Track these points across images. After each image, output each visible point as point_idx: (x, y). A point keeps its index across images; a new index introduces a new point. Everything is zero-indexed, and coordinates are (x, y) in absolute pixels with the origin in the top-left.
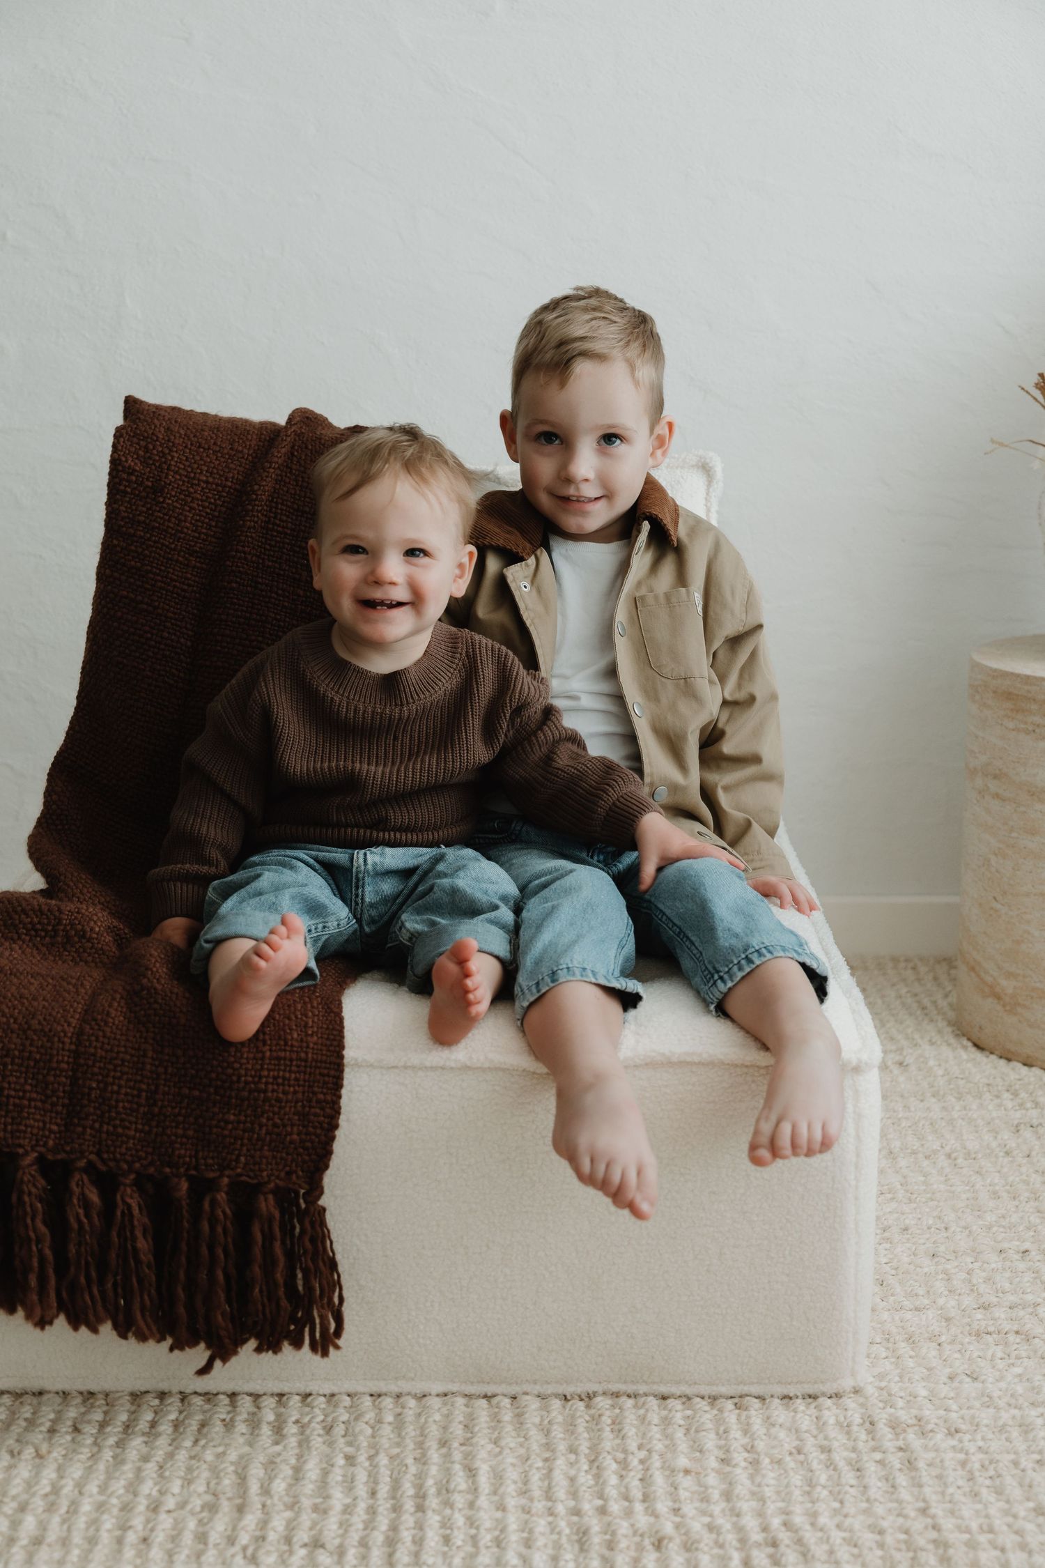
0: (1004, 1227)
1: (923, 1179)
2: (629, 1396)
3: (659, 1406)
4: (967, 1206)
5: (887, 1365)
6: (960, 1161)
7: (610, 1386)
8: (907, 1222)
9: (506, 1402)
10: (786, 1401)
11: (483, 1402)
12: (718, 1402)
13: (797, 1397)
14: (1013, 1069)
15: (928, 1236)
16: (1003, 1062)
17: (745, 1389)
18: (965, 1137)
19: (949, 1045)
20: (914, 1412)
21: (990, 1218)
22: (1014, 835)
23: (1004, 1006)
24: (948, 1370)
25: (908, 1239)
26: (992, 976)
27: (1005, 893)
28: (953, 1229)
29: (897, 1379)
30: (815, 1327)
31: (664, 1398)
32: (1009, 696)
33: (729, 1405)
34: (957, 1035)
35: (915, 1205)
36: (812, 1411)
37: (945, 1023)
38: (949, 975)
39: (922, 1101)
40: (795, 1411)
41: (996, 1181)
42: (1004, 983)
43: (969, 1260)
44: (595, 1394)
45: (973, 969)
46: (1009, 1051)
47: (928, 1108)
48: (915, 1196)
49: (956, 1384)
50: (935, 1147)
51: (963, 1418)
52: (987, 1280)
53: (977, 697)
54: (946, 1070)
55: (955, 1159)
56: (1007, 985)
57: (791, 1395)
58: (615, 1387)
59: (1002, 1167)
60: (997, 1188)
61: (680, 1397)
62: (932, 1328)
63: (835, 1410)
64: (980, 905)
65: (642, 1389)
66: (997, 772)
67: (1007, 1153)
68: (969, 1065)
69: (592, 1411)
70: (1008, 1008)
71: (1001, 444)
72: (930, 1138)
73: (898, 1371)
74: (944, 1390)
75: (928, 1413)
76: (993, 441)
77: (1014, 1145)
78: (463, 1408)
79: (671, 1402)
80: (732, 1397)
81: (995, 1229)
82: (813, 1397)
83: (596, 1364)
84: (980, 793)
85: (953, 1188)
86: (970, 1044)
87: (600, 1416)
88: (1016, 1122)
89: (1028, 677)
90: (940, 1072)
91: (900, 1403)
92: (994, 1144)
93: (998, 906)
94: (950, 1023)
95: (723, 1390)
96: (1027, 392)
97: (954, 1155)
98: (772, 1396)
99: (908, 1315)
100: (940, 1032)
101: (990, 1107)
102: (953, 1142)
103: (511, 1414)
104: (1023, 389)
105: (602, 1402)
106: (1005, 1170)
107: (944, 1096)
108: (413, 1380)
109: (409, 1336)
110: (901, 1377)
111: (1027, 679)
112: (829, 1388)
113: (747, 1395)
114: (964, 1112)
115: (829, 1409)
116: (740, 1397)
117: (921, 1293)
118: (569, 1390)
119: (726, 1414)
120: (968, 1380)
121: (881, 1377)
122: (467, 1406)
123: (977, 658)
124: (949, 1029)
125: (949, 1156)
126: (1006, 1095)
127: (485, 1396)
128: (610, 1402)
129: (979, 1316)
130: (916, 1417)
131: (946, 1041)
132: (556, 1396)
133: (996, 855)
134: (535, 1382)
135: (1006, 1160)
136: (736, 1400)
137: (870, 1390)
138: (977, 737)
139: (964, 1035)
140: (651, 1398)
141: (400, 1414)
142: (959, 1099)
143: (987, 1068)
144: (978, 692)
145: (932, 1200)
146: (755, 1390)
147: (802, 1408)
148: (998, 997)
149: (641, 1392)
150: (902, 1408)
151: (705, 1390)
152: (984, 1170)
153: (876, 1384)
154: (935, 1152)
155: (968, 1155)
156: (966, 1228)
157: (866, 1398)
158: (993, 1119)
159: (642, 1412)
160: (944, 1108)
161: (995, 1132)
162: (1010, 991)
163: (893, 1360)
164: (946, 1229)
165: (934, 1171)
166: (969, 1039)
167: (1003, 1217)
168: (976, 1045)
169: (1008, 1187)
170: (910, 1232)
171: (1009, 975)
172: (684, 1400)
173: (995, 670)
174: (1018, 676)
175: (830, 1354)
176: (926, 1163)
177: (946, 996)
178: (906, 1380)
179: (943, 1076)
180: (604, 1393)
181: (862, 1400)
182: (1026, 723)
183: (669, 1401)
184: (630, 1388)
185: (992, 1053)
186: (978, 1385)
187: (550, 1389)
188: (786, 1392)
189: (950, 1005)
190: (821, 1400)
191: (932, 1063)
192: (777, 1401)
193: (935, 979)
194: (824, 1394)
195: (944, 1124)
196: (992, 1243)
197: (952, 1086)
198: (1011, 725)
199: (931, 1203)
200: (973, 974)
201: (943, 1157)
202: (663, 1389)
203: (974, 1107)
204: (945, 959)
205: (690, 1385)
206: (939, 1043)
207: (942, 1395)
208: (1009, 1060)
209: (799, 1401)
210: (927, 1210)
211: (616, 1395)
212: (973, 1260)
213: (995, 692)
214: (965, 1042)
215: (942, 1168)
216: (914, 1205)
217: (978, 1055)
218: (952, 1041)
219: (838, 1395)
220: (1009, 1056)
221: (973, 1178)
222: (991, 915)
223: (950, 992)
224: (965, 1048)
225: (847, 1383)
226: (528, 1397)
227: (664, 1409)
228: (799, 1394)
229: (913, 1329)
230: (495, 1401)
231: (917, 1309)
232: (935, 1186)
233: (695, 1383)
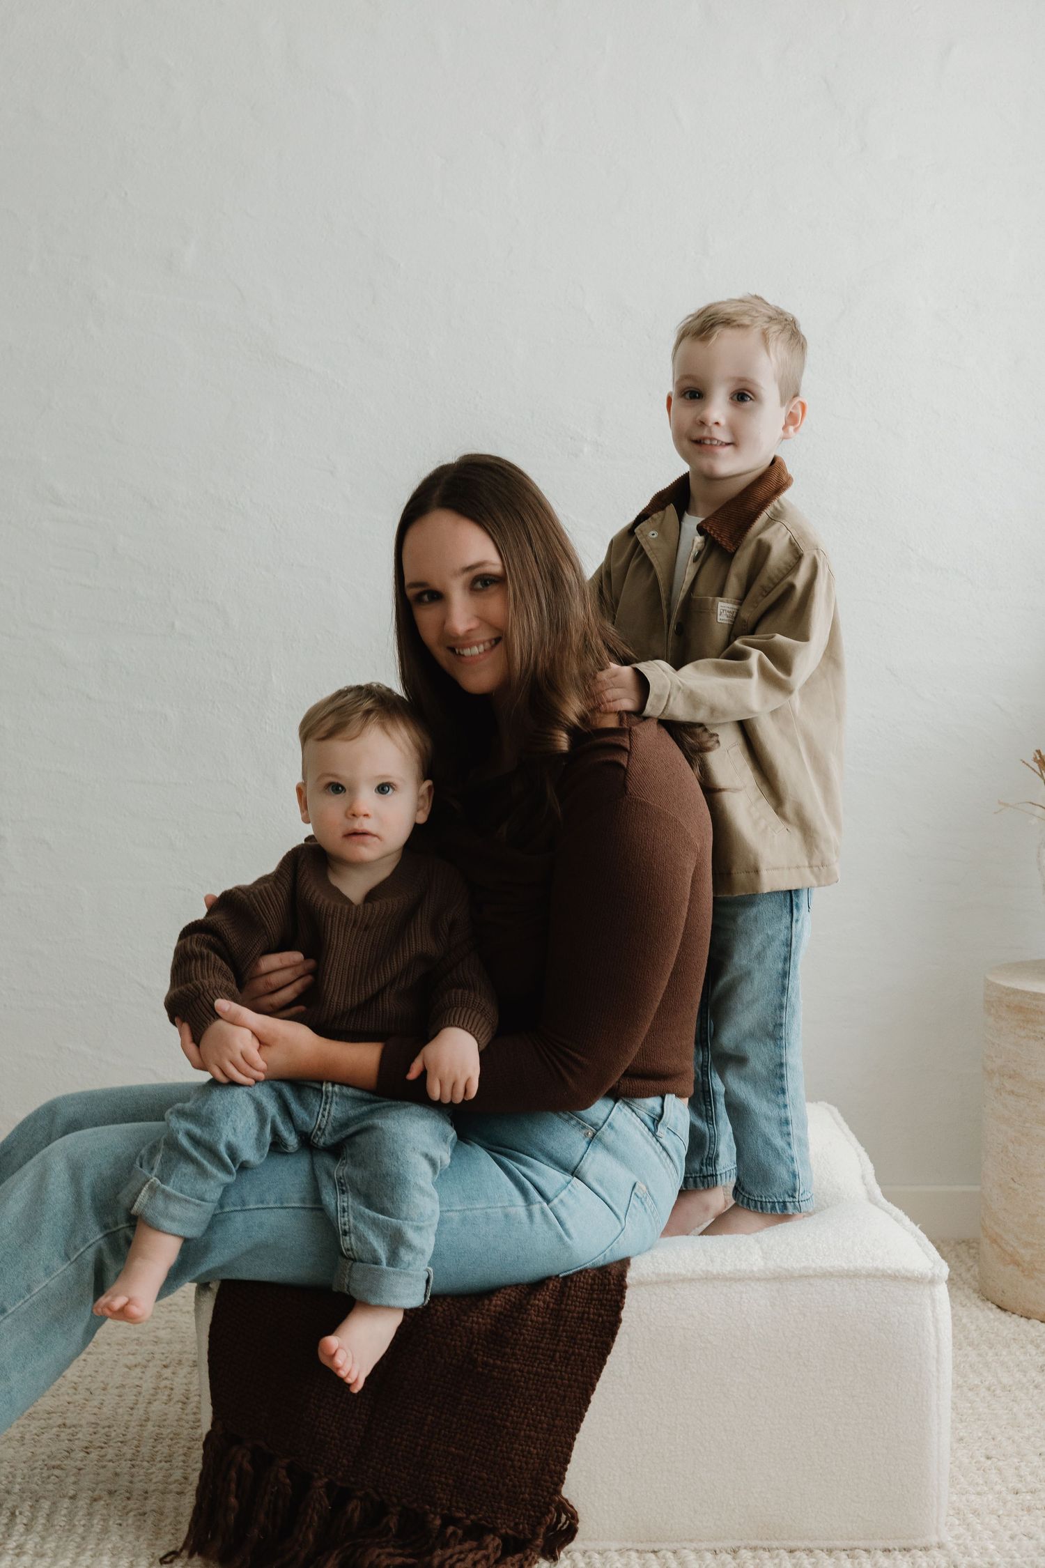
0: (1040, 1438)
1: (970, 1405)
2: (764, 1549)
3: (789, 1557)
4: (1008, 1424)
5: (961, 1530)
6: (998, 1392)
7: (750, 1542)
8: (961, 1434)
9: (670, 1555)
10: (888, 1553)
11: (652, 1556)
12: (834, 1553)
13: (895, 1549)
14: (1033, 1326)
15: (979, 1444)
16: (1023, 1320)
17: (855, 1544)
18: (1000, 1375)
19: (978, 1307)
20: (987, 1559)
21: (1027, 1432)
22: (1028, 1125)
23: (1023, 1271)
24: (1009, 1533)
25: (964, 1447)
26: (1012, 1246)
27: (1021, 1174)
28: (999, 1439)
29: (970, 1538)
30: (908, 1491)
31: (791, 1552)
32: (1020, 1009)
33: (843, 1555)
34: (983, 1300)
35: (966, 1424)
36: (907, 1558)
37: (971, 1291)
38: (969, 1253)
39: (960, 1349)
40: (895, 1559)
41: (1030, 1406)
42: (1022, 1251)
43: (1016, 1460)
44: (739, 1547)
45: (995, 1241)
46: (1028, 1311)
47: (966, 1355)
48: (965, 1417)
49: (1016, 1541)
50: (976, 1382)
51: (1025, 1563)
52: (1032, 1473)
53: (993, 1011)
54: (977, 1326)
55: (994, 1391)
56: (1026, 1254)
57: (891, 1548)
58: (753, 1543)
59: (1033, 1397)
60: (1031, 1411)
61: (804, 1550)
62: (992, 1506)
63: (925, 1558)
64: (1000, 1186)
65: (775, 1544)
66: (1012, 1072)
67: (1036, 1387)
68: (996, 1323)
69: (738, 1561)
70: (1026, 1274)
71: (1006, 805)
72: (971, 1376)
73: (970, 1533)
74: (1009, 1545)
75: (998, 1559)
76: (1000, 803)
77: (1041, 1380)
78: (637, 1560)
79: (798, 1554)
80: (844, 1550)
81: (1033, 1439)
82: (907, 1550)
83: (740, 1524)
84: (997, 1090)
85: (995, 1412)
86: (994, 1307)
87: (744, 1563)
88: (1040, 1364)
89: (1036, 994)
90: (973, 1327)
91: (976, 1554)
92: (1024, 1380)
93: (1016, 1186)
94: (975, 1291)
95: (838, 1543)
96: (1027, 765)
97: (993, 1388)
98: (875, 1549)
99: (973, 1497)
100: (968, 1297)
101: (1018, 1353)
102: (990, 1378)
103: (676, 1563)
104: (1024, 762)
105: (745, 1554)
106: (1036, 1398)
107: (978, 1345)
108: (596, 1539)
109: (596, 1504)
110: (973, 1537)
111: (1036, 996)
112: (920, 1542)
113: (856, 1548)
114: (996, 1357)
115: (920, 1557)
116: (851, 1550)
117: (981, 1482)
118: (718, 1545)
119: (843, 1562)
120: (1025, 1538)
121: (957, 1537)
122: (639, 1558)
123: (991, 978)
124: (976, 1295)
125: (989, 1389)
126: (1029, 1346)
127: (654, 1552)
128: (750, 1554)
129: (1029, 1498)
130: (989, 1563)
131: (975, 1304)
132: (708, 1550)
133: (1013, 1143)
134: (691, 1541)
135: (1036, 1391)
136: (848, 1552)
137: (951, 1545)
138: (993, 1044)
139: (988, 1300)
140: (782, 1551)
141: (589, 1563)
142: (991, 1348)
143: (1009, 1325)
144: (993, 1006)
145: (979, 1420)
146: (862, 1544)
147: (900, 1557)
148: (1017, 1264)
149: (774, 1547)
150: (977, 1557)
151: (825, 1544)
152: (1019, 1399)
153: (955, 1541)
154: (977, 1386)
155: (1004, 1388)
156: (1009, 1439)
157: (948, 1551)
158: (1021, 1362)
159: (776, 1561)
160: (979, 1355)
161: (1025, 1372)
162: (1027, 1258)
163: (964, 1526)
164: (993, 1439)
165: (977, 1399)
166: (993, 1303)
167: (1039, 1431)
168: (999, 1307)
169: (1039, 1411)
170: (965, 1440)
171: (1027, 1245)
172: (807, 1552)
173: (1008, 988)
174: (1027, 993)
175: (920, 1514)
176: (970, 1394)
177: (969, 1270)
178: (978, 1538)
179: (975, 1330)
180: (745, 1548)
181: (945, 1552)
182: (1035, 1031)
183: (796, 1553)
184: (765, 1544)
185: (1014, 1313)
186: (1034, 1542)
187: (704, 1545)
188: (886, 1546)
189: (974, 1277)
190: (914, 1551)
191: (965, 1320)
192: (879, 1553)
193: (957, 1256)
194: (915, 1547)
195: (981, 1366)
196: (1033, 1449)
197: (984, 1338)
198: (1023, 1034)
199: (979, 1422)
200: (995, 1246)
201: (984, 1390)
202: (792, 1544)
203: (1004, 1353)
204: (963, 1242)
205: (812, 1541)
206: (968, 1305)
207: (1007, 1548)
208: (1028, 1318)
209: (897, 1552)
210: (976, 1427)
211: (754, 1549)
212: (1019, 1461)
213: (1008, 1006)
214: (990, 1305)
215: (984, 1397)
216: (964, 1424)
217: (1003, 1315)
218: (980, 1303)
219: (926, 1549)
220: (1029, 1315)
221: (1011, 1404)
222: (1009, 1194)
223: (972, 1266)
224: (991, 1309)
225: (934, 1539)
226: (686, 1551)
227: (794, 1558)
228: (896, 1547)
229: (977, 1507)
230: (660, 1554)
231: (979, 1494)
232: (981, 1410)
233: (816, 1539)
